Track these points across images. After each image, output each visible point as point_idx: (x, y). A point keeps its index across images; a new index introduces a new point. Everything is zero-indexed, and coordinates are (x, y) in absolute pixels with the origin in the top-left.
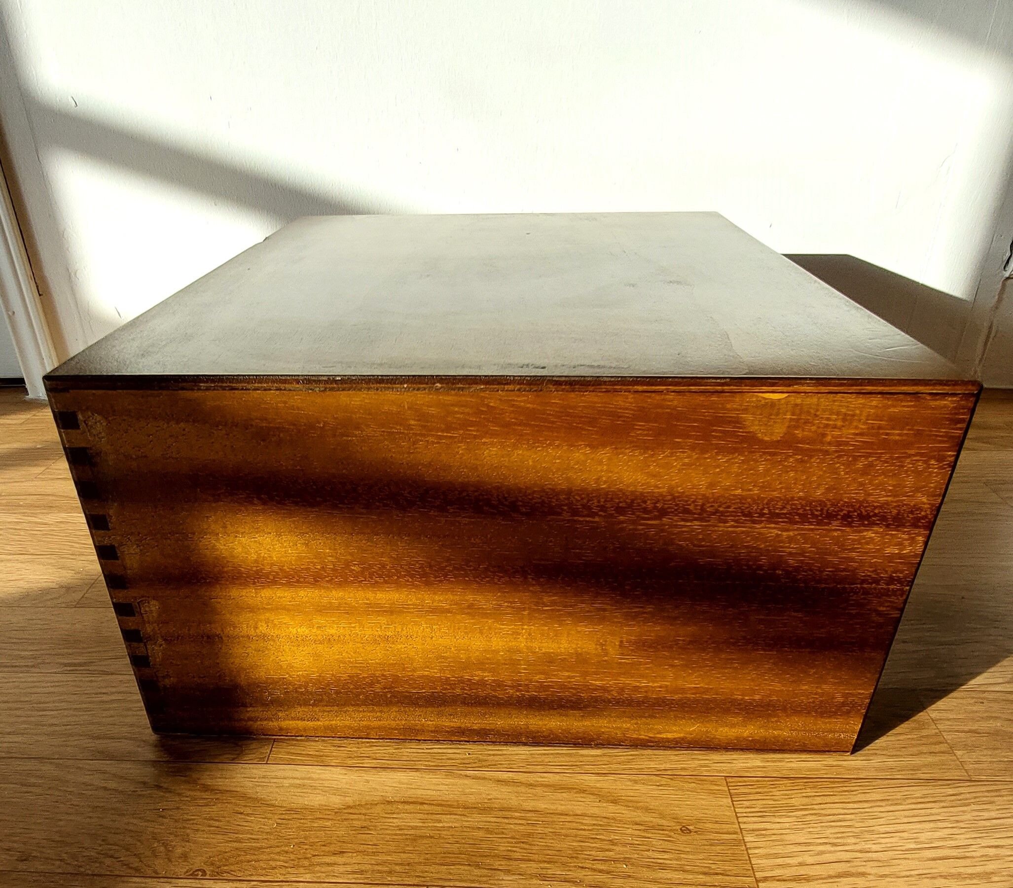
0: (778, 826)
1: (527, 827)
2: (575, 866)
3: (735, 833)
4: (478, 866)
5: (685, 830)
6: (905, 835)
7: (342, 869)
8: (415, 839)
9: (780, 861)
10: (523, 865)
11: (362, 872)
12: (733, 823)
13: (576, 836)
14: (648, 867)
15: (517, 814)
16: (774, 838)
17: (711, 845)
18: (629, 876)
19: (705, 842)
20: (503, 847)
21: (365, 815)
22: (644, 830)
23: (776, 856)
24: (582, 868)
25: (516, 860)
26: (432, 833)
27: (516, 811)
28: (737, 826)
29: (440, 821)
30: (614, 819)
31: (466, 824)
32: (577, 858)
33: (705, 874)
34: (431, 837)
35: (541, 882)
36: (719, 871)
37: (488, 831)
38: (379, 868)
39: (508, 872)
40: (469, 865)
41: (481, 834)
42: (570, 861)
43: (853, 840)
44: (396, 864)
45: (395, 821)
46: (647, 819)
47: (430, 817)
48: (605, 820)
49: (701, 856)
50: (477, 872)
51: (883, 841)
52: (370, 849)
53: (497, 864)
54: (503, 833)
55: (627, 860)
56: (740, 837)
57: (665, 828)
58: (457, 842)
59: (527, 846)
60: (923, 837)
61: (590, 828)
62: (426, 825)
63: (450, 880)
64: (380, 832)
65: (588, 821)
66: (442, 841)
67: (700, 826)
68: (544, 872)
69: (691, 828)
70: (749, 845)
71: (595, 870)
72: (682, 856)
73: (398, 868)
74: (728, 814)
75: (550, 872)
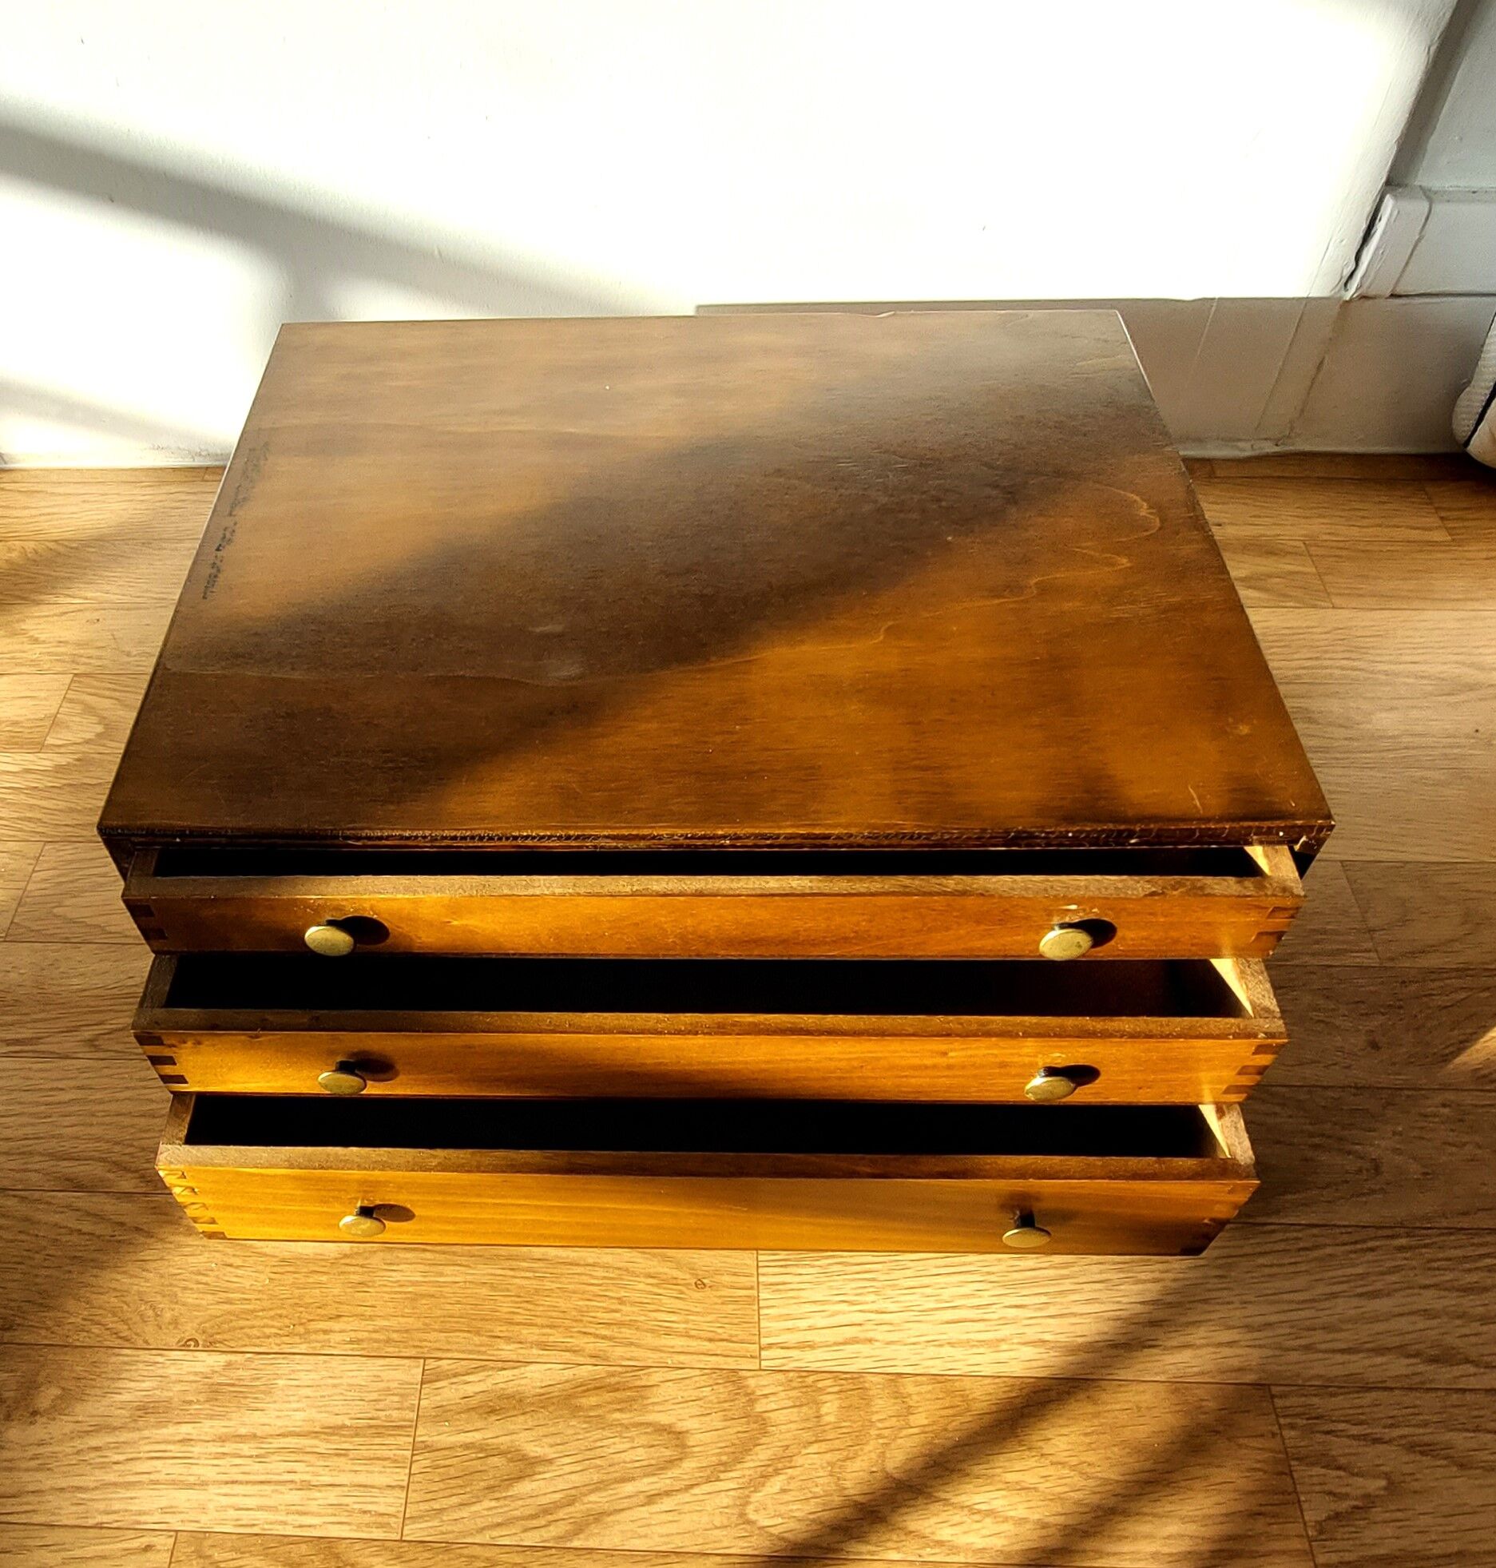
0: (798, 1279)
1: (534, 1282)
2: (580, 1332)
3: (752, 1288)
4: (478, 1333)
5: (700, 1285)
6: (928, 1291)
7: (337, 1337)
8: (415, 1298)
9: (790, 1324)
10: (525, 1331)
11: (359, 1341)
12: (751, 1275)
13: (584, 1293)
14: (652, 1331)
15: (525, 1264)
16: (791, 1294)
17: (723, 1304)
18: (632, 1344)
19: (720, 1301)
20: (505, 1307)
21: (362, 1266)
22: (657, 1285)
23: (788, 1317)
24: (585, 1333)
25: (518, 1324)
26: (432, 1290)
27: (524, 1260)
28: (755, 1279)
29: (441, 1274)
30: (627, 1270)
31: (469, 1278)
32: (581, 1321)
33: (710, 1340)
34: (433, 1296)
35: (542, 1352)
36: (725, 1336)
37: (493, 1287)
38: (375, 1336)
39: (508, 1340)
40: (468, 1331)
41: (484, 1291)
42: (574, 1324)
43: (872, 1297)
44: (394, 1331)
45: (394, 1274)
46: (661, 1270)
47: (433, 1269)
48: (617, 1272)
49: (709, 1318)
50: (477, 1340)
51: (903, 1298)
52: (369, 1311)
53: (499, 1329)
54: (508, 1290)
55: (630, 1324)
56: (754, 1292)
57: (679, 1282)
58: (458, 1303)
59: (530, 1306)
60: (946, 1294)
61: (600, 1282)
62: (426, 1279)
63: (448, 1350)
64: (378, 1289)
65: (600, 1273)
66: (442, 1300)
67: (717, 1278)
68: (544, 1339)
69: (705, 1281)
70: (762, 1304)
71: (596, 1336)
72: (691, 1317)
73: (395, 1336)
74: (749, 1262)
75: (551, 1339)
